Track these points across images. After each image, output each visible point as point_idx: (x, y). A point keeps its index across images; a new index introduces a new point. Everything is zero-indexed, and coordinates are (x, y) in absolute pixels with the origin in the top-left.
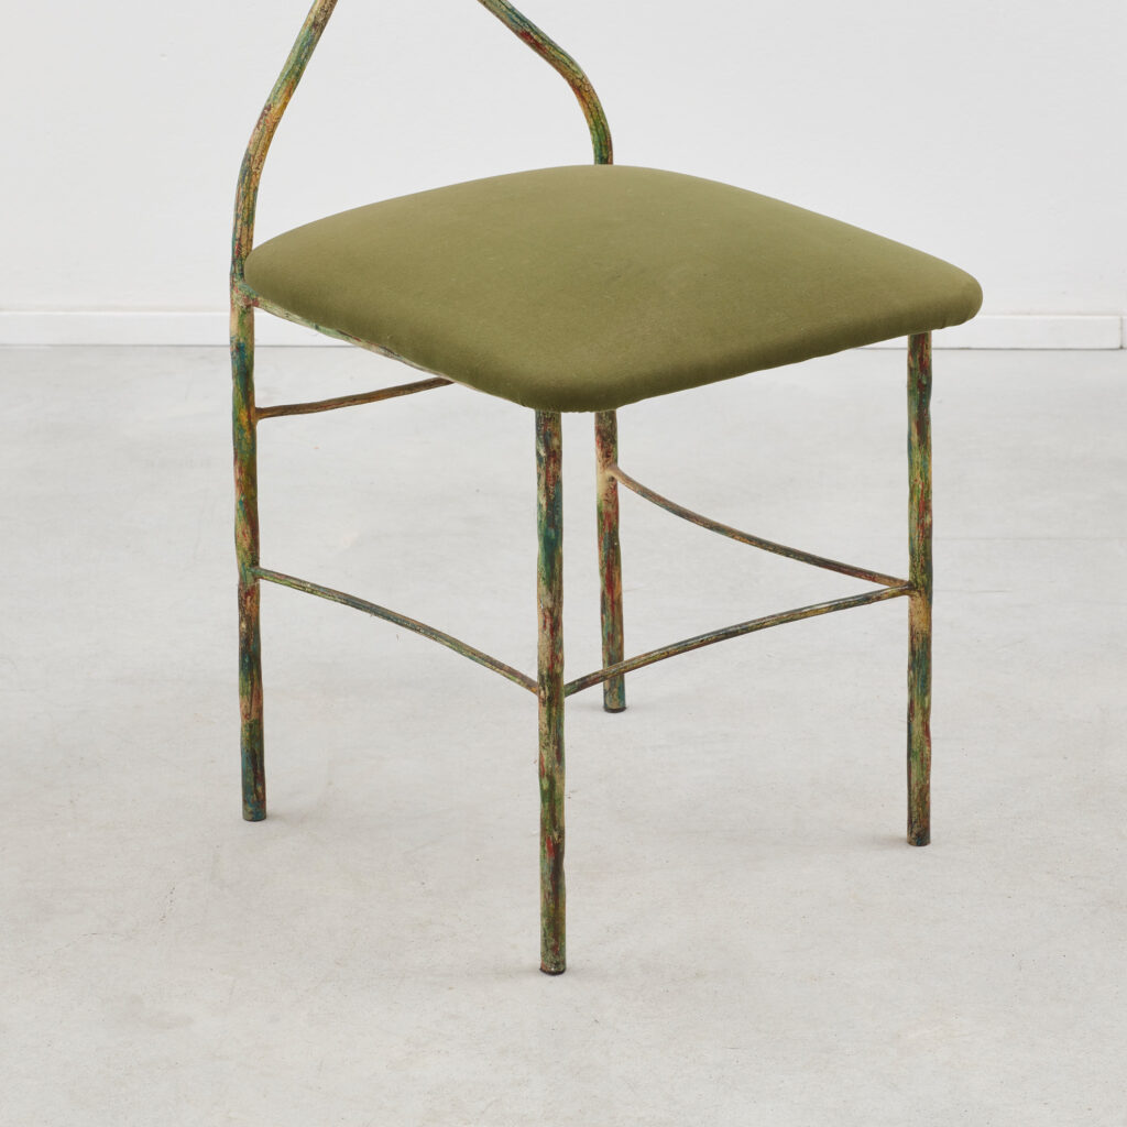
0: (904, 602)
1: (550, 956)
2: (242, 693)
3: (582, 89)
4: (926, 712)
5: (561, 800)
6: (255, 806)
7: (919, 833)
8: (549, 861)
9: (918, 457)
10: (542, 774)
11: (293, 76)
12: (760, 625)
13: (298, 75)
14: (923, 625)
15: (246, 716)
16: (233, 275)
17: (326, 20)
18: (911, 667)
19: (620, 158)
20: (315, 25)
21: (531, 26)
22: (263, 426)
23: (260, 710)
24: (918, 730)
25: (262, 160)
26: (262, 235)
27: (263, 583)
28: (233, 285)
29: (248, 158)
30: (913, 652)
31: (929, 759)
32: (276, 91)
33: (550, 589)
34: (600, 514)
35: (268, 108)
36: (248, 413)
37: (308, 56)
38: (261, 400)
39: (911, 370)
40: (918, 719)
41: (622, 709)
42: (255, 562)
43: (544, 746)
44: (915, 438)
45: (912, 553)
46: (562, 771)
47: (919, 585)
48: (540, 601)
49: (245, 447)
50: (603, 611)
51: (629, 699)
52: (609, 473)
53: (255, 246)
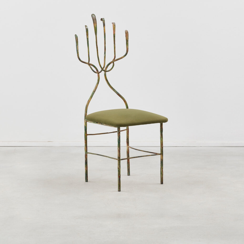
0: (160, 156)
1: (119, 189)
2: (85, 167)
3: (125, 101)
4: (162, 168)
5: (120, 171)
6: (87, 180)
7: (162, 183)
8: (119, 178)
9: (161, 139)
10: (118, 169)
11: (91, 97)
12: (143, 156)
13: (92, 97)
14: (162, 158)
15: (86, 169)
16: (85, 118)
17: (95, 91)
18: (161, 163)
19: (129, 108)
20: (94, 91)
21: (119, 94)
22: (88, 136)
23: (87, 169)
24: (162, 170)
25: (88, 106)
26: (88, 114)
27: (88, 154)
28: (85, 120)
29: (86, 105)
30: (161, 161)
31: (163, 174)
32: (90, 98)
33: (119, 147)
34: (127, 152)
35: (89, 100)
36: (86, 135)
37: (93, 95)
38: (88, 133)
39: (160, 129)
40: (162, 169)
41: (130, 175)
42: (87, 152)
43: (118, 165)
44: (161, 137)
45: (161, 150)
46: (120, 168)
47: (162, 154)
48: (118, 149)
49: (86, 138)
50: (127, 163)
51: (130, 174)
52: (128, 147)
53: (87, 115)
